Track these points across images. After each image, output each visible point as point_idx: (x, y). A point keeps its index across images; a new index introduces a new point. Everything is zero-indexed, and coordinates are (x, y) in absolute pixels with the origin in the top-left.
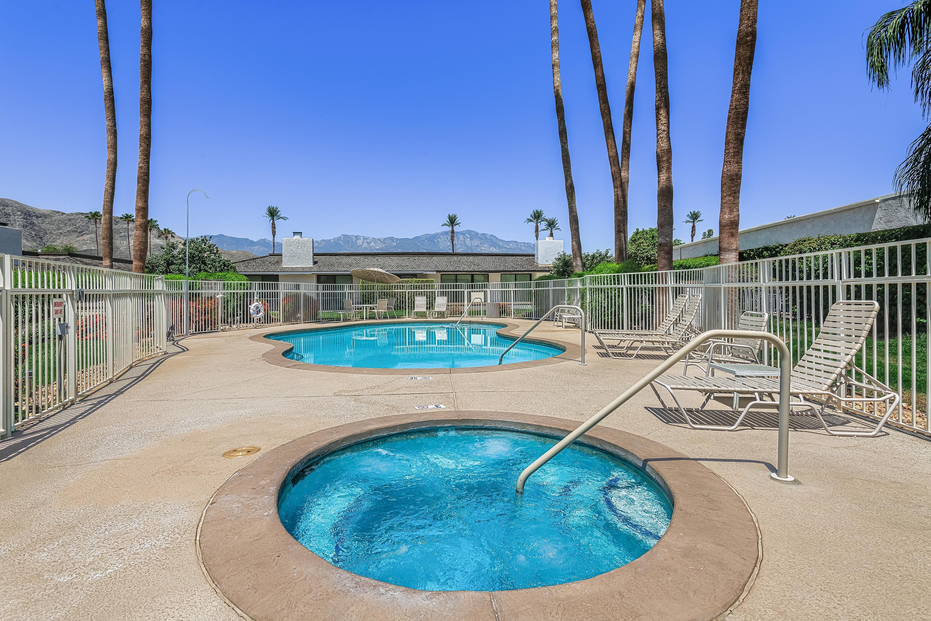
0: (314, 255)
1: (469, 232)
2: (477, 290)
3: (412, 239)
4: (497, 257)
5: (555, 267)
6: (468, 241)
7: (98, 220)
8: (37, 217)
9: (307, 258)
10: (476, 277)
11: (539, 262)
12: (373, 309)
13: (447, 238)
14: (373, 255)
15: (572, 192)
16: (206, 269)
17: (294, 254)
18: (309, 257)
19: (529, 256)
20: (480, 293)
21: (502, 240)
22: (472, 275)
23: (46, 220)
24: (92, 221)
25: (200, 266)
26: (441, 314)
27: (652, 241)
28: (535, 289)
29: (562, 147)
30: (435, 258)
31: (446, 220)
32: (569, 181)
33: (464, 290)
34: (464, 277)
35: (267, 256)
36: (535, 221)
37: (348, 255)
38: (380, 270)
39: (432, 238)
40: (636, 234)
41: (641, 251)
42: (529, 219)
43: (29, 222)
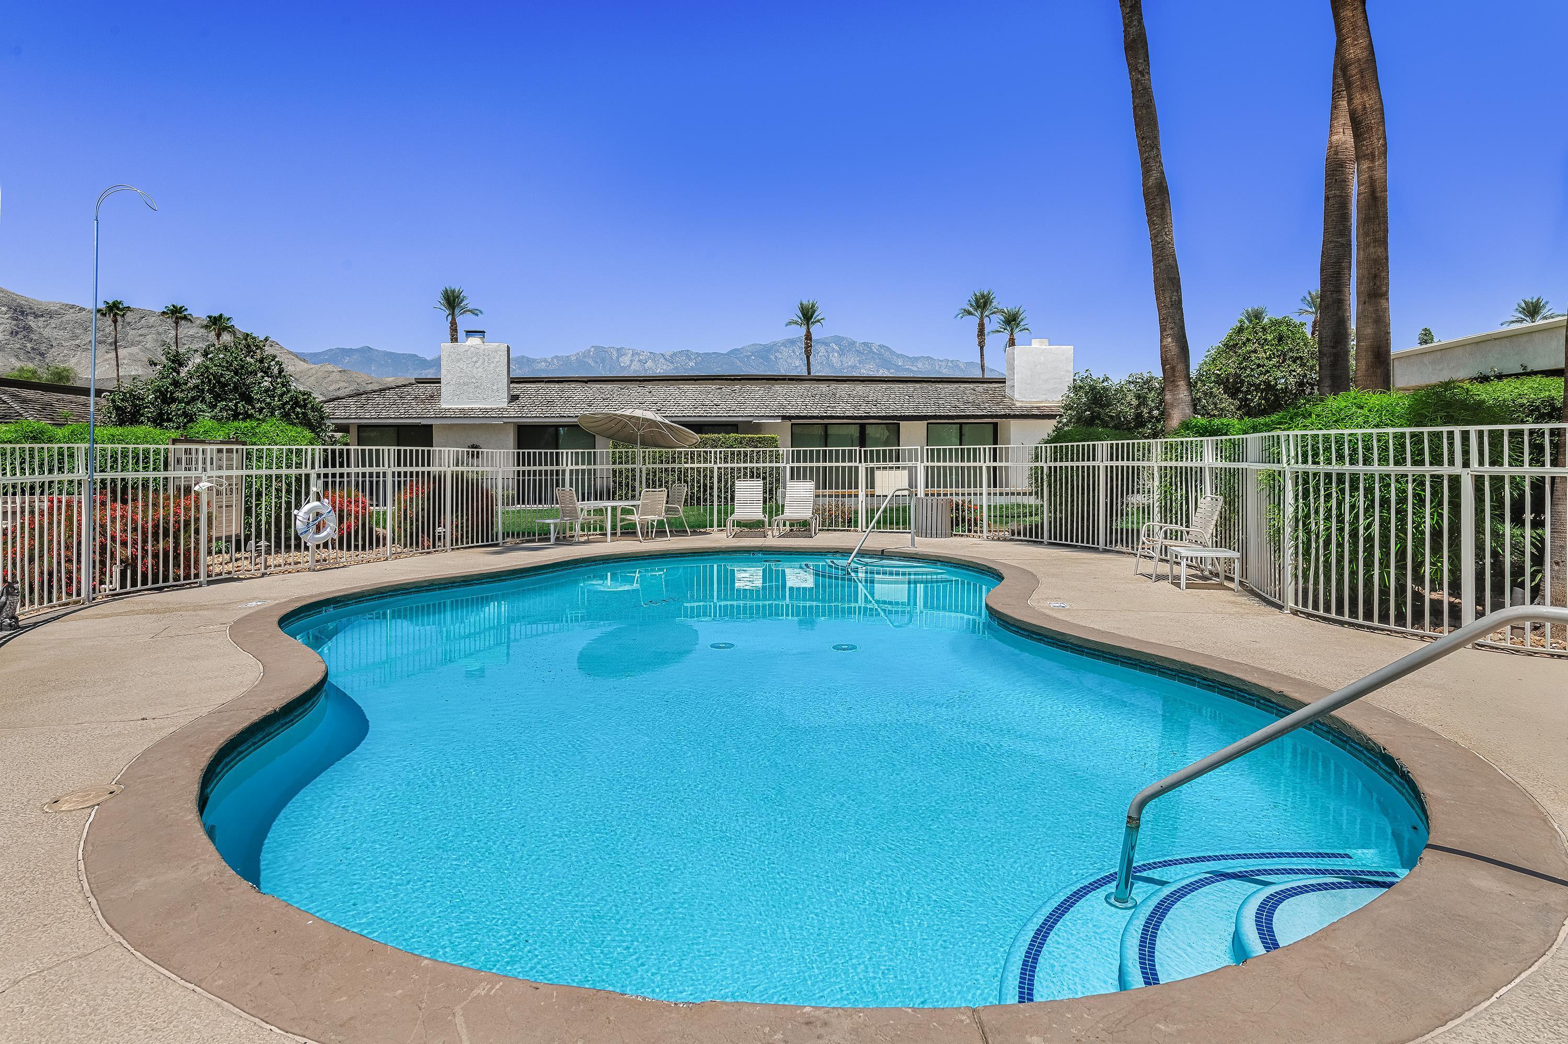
0: (512, 382)
1: (838, 340)
2: (890, 464)
3: (727, 354)
4: (918, 385)
5: (1068, 407)
6: (835, 358)
7: (119, 318)
8: (36, 316)
9: (495, 387)
10: (870, 430)
11: (1016, 396)
12: (630, 512)
13: (794, 351)
14: (640, 381)
15: (1163, 205)
16: (250, 412)
17: (466, 380)
18: (500, 385)
19: (991, 382)
20: (899, 472)
21: (902, 356)
22: (863, 427)
23: (52, 321)
24: (109, 320)
25: (236, 405)
26: (802, 527)
27: (1280, 348)
28: (1052, 464)
29: (1135, 83)
30: (778, 388)
31: (796, 315)
32: (1155, 174)
33: (857, 464)
34: (844, 431)
35: (411, 384)
36: (978, 314)
37: (586, 382)
38: (650, 415)
39: (765, 352)
40: (1239, 332)
41: (1252, 370)
42: (965, 310)
43: (22, 324)
